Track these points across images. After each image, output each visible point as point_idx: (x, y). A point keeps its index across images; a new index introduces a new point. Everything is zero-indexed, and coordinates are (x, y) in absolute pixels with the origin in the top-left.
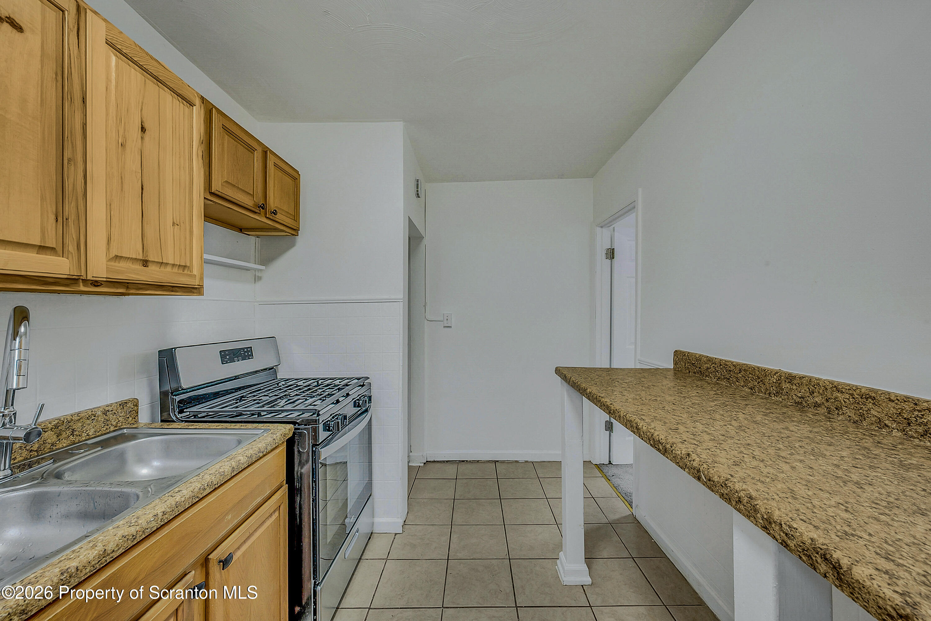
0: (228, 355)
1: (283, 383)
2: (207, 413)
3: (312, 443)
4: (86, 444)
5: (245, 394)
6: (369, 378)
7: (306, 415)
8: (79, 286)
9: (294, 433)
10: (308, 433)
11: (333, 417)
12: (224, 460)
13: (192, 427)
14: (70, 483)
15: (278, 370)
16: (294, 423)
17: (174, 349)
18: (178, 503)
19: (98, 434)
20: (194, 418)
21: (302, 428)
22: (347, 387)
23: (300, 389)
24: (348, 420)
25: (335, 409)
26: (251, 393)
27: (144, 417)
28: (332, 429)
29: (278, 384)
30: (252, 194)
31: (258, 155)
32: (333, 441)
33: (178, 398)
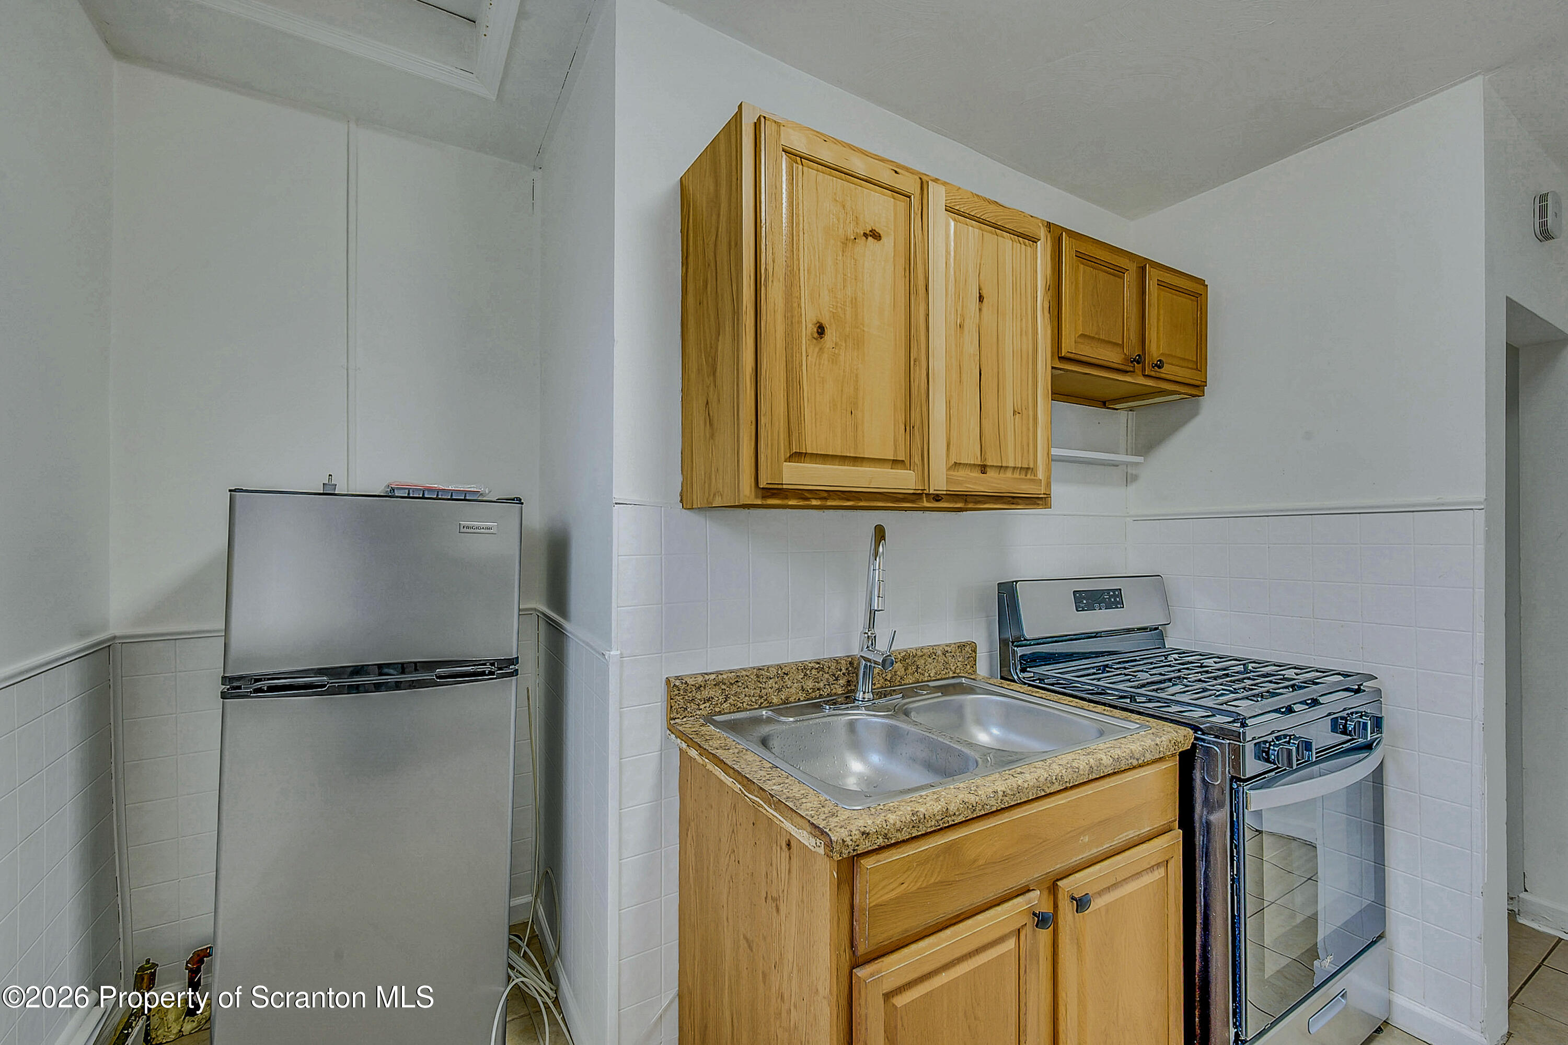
0: (1084, 598)
1: (1176, 656)
2: (1058, 680)
3: (1229, 772)
4: (928, 685)
5: (1110, 663)
6: (1377, 678)
7: (1219, 719)
8: (923, 502)
9: (1194, 746)
10: (1223, 753)
11: (1278, 738)
12: (1079, 752)
13: (1037, 695)
14: (915, 723)
15: (1166, 634)
16: (1196, 729)
17: (1015, 583)
18: (1020, 788)
19: (938, 677)
20: (1039, 683)
21: (1210, 740)
22: (1314, 686)
23: (1207, 672)
24: (1314, 752)
25: (1285, 724)
26: (1119, 663)
27: (982, 669)
28: (1274, 760)
29: (1166, 657)
30: (1121, 343)
31: (1129, 278)
32: (1277, 784)
33: (1020, 651)
